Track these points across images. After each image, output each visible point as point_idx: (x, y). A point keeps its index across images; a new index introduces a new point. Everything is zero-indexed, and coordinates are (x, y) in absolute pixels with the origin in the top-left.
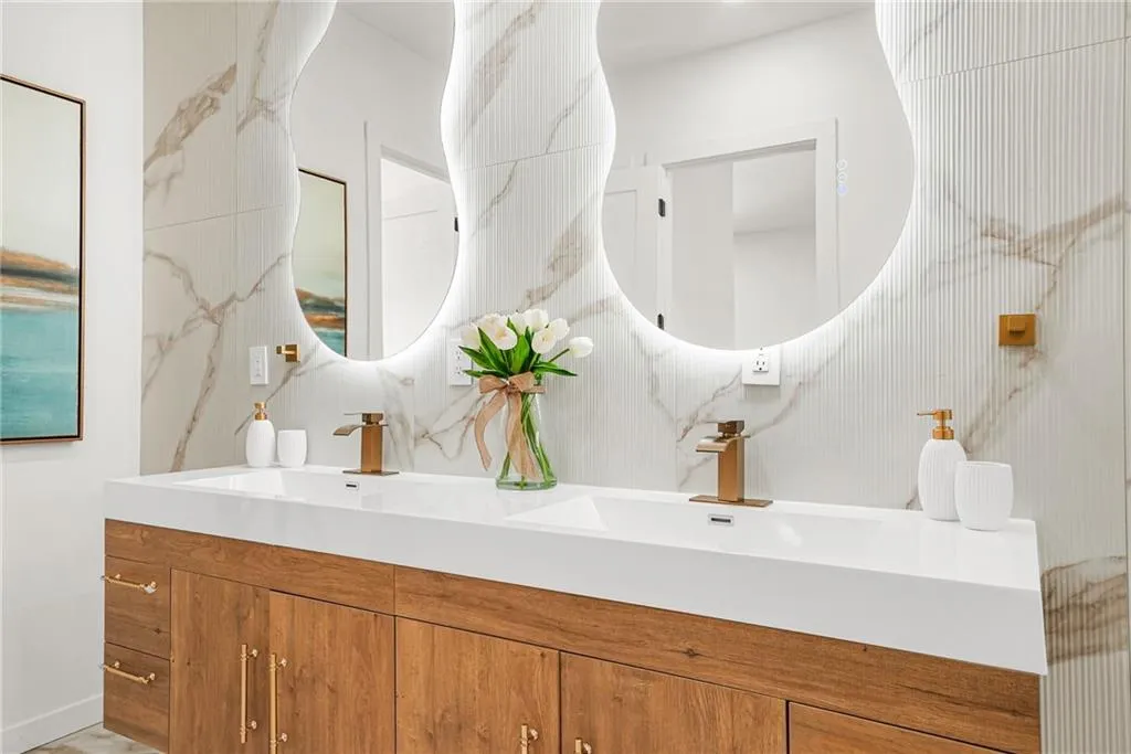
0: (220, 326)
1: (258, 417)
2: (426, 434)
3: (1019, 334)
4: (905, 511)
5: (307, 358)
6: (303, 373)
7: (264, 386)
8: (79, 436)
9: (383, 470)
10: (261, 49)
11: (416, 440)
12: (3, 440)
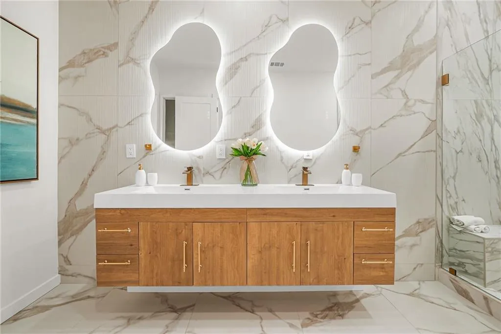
0: (108, 136)
1: (140, 169)
2: (208, 173)
3: (356, 149)
4: (336, 185)
5: (156, 149)
6: (154, 154)
7: (134, 158)
8: (37, 179)
9: (193, 184)
10: (132, 40)
11: (204, 174)
12: (1, 181)
